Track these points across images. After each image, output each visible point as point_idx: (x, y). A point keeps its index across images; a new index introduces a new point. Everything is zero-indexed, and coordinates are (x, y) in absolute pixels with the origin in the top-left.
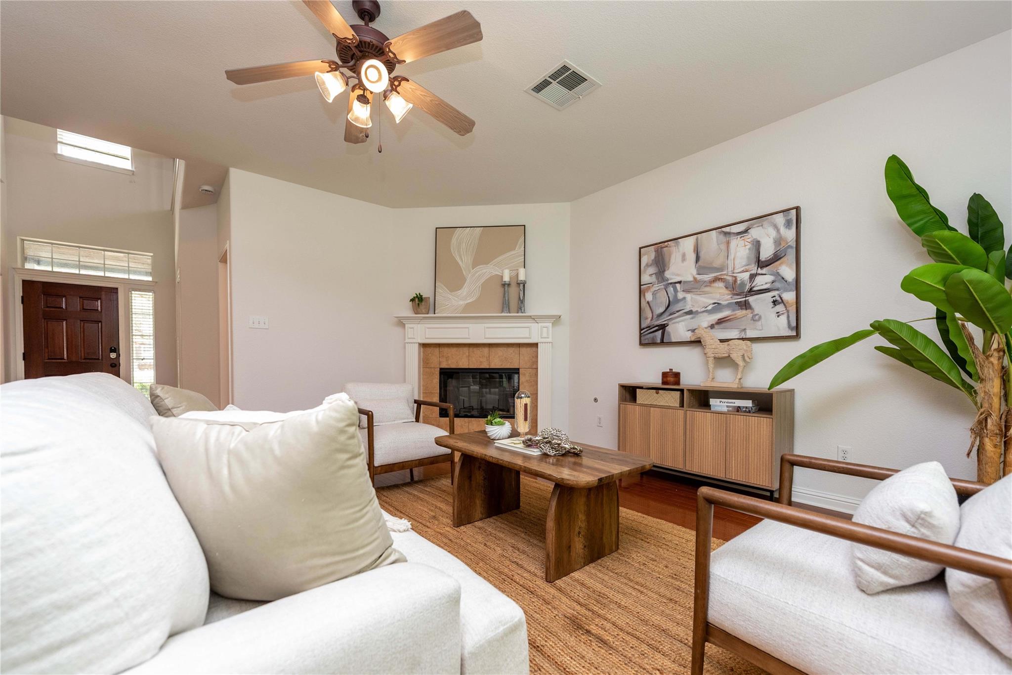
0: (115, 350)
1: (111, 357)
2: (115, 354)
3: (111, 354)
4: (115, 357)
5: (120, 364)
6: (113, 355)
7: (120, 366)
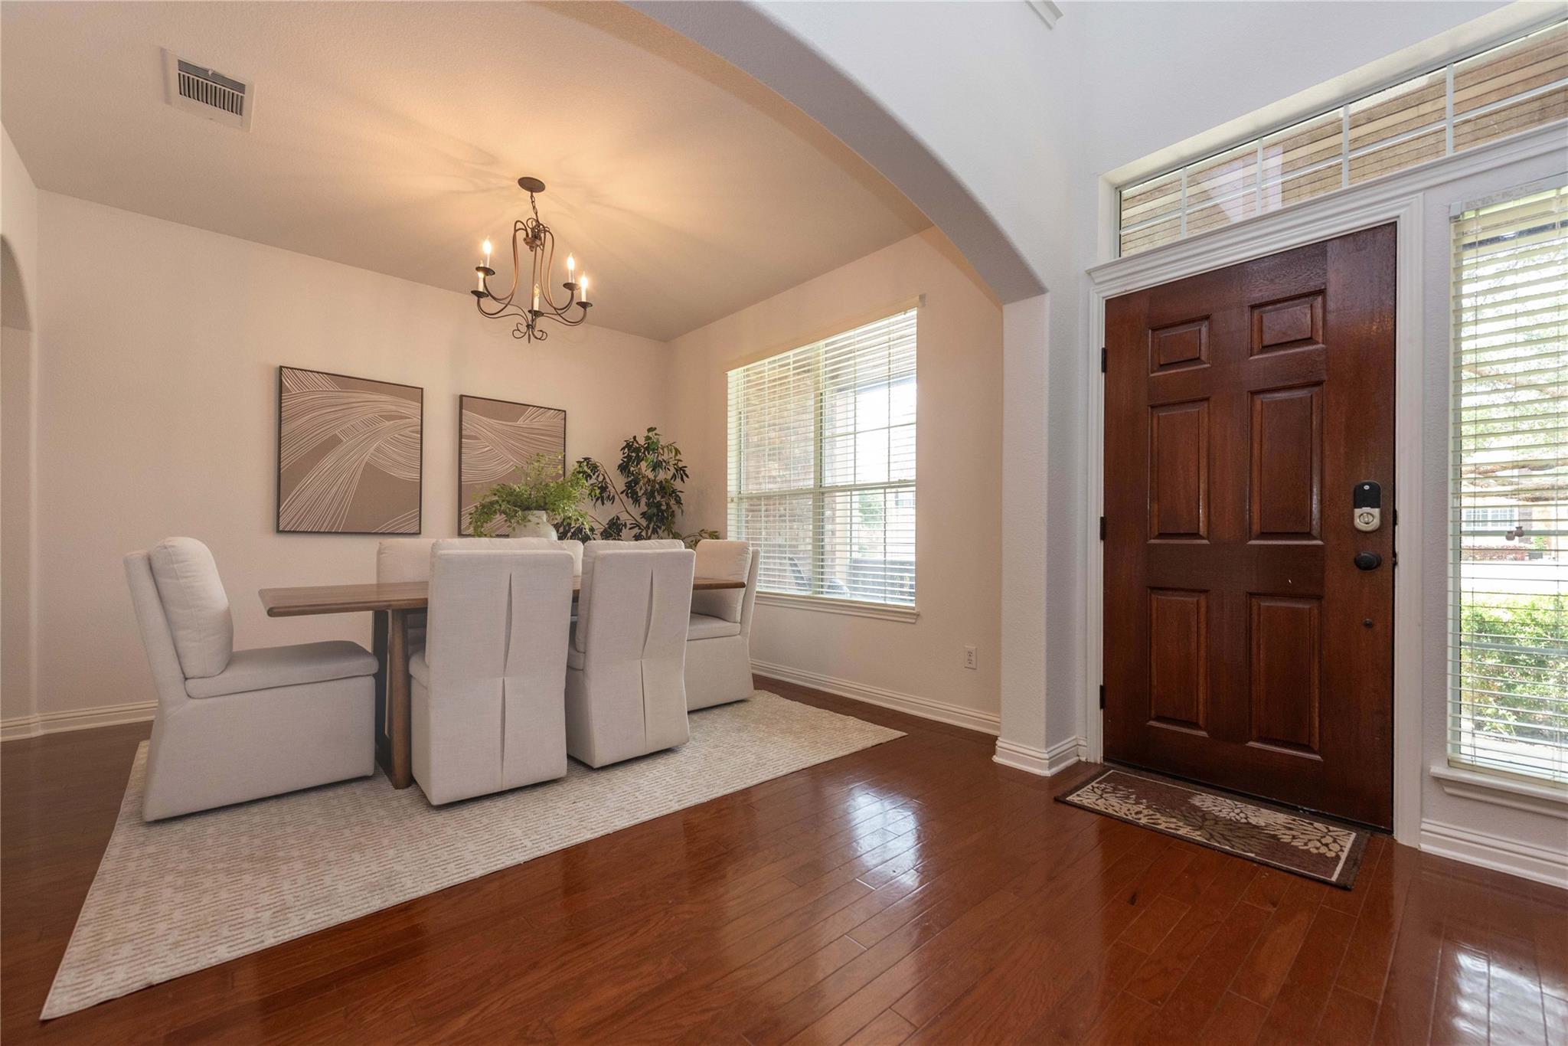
0: (1382, 495)
1: (1359, 523)
2: (1376, 511)
3: (1358, 512)
4: (1375, 523)
5: (1395, 555)
6: (1367, 518)
7: (1395, 564)
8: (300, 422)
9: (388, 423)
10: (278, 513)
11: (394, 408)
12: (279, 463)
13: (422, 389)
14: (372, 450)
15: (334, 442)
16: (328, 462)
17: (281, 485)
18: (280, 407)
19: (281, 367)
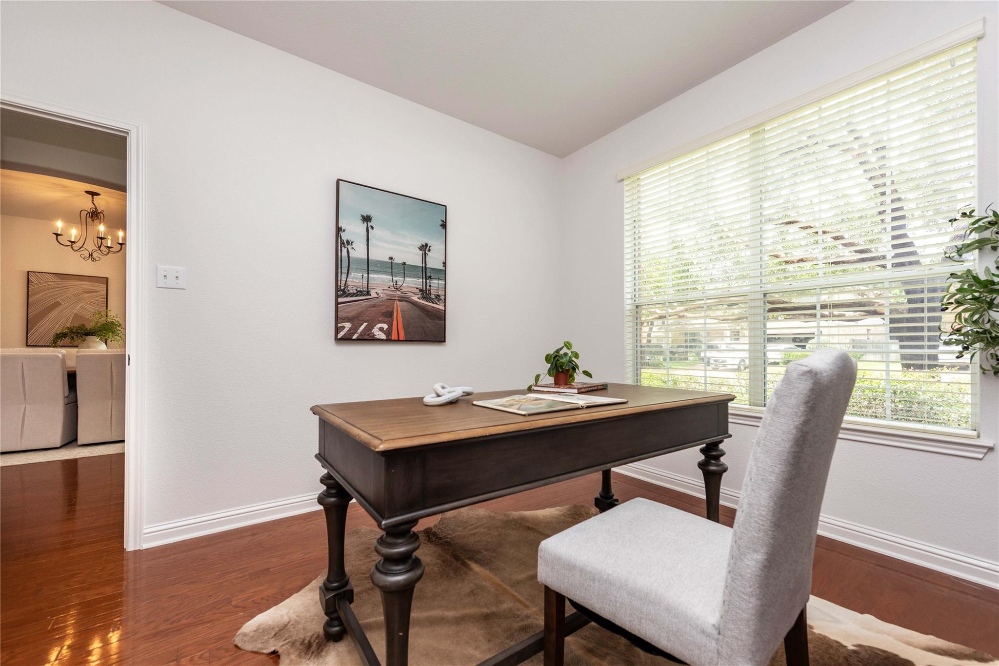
8: (38, 296)
9: (87, 295)
10: (27, 337)
11: (91, 287)
12: (28, 314)
13: (107, 278)
14: (78, 307)
15: (57, 304)
16: (54, 314)
17: (29, 324)
18: (28, 290)
19: (28, 272)
